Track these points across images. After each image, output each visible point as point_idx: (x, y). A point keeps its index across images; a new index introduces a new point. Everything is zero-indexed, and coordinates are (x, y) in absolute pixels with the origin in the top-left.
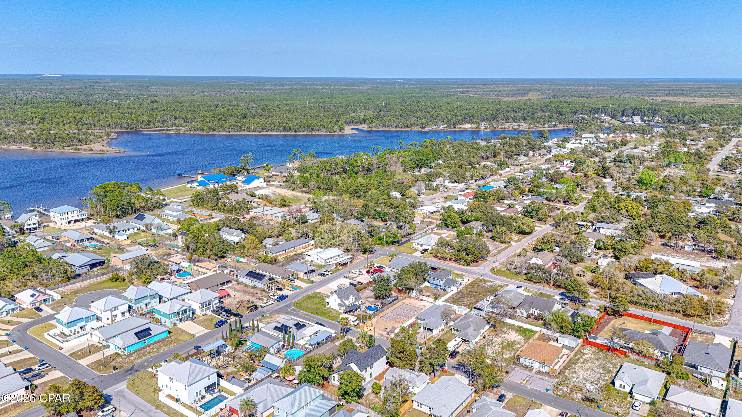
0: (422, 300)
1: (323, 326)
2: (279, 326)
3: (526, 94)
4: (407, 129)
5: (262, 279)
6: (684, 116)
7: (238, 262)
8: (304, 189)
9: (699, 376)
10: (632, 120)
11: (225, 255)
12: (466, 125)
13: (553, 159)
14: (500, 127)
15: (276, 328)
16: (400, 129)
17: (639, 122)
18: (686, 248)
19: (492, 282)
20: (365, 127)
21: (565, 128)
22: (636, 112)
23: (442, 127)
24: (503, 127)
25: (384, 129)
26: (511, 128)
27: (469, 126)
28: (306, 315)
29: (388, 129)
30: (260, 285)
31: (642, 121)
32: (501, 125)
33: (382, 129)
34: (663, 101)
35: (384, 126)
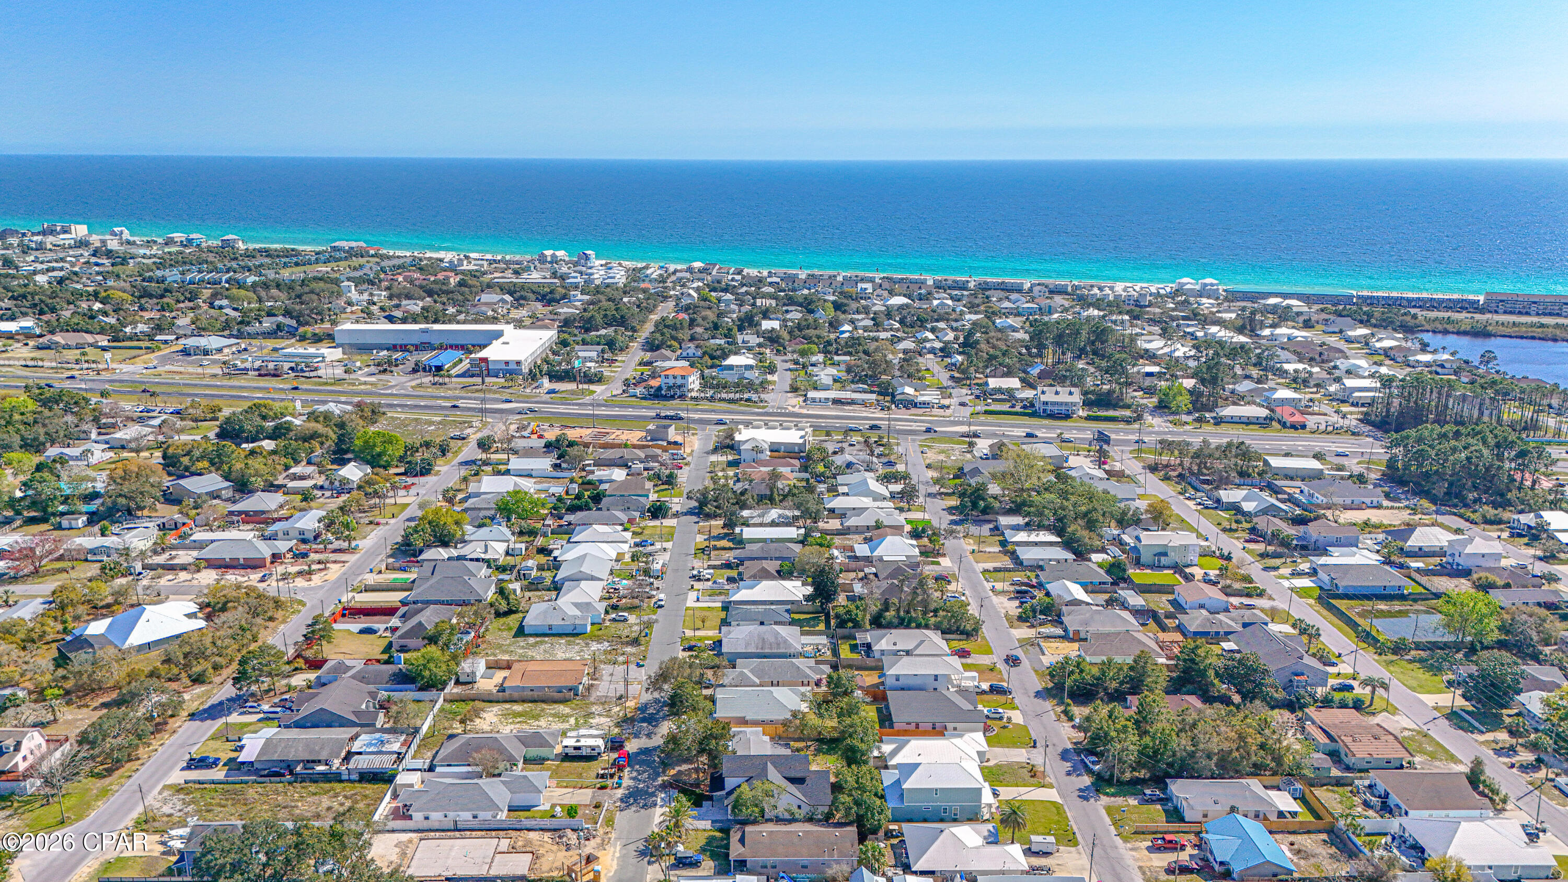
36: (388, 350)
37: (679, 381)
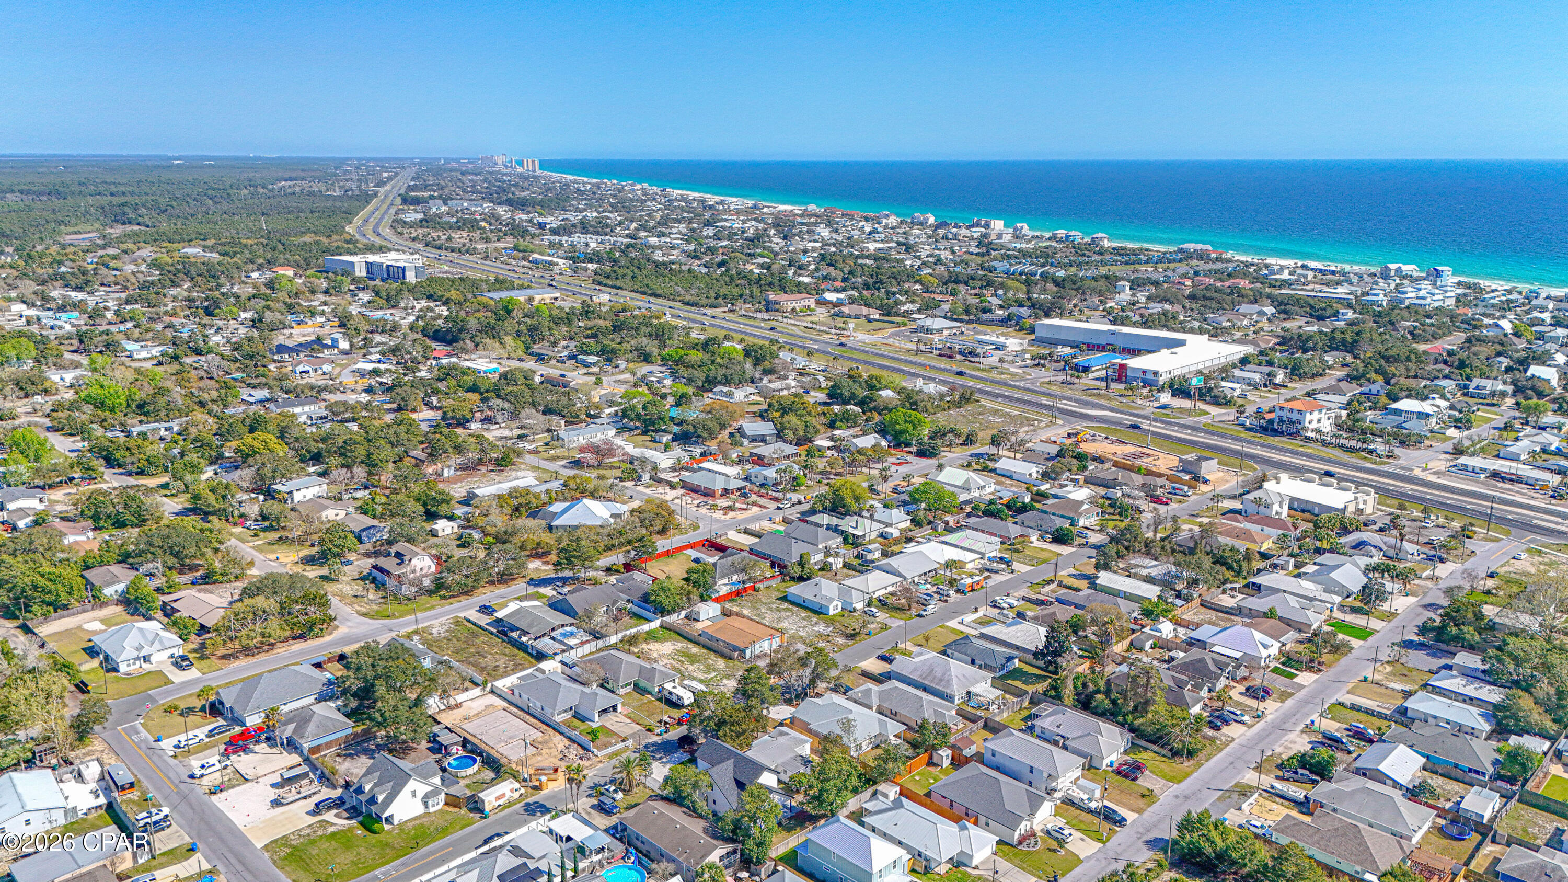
0: (459, 705)
18: (446, 473)
19: (429, 627)
28: (404, 865)
36: (1072, 347)
37: (1295, 416)
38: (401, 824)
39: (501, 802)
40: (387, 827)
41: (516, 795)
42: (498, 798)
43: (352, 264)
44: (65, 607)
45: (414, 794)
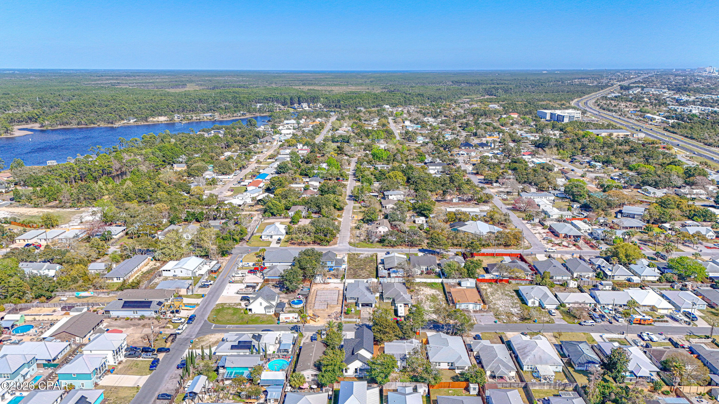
0: (328, 283)
1: (271, 331)
2: (236, 343)
3: (184, 85)
4: (92, 126)
5: (150, 306)
6: (339, 101)
7: (79, 297)
8: (50, 204)
9: (558, 283)
10: (302, 106)
11: (53, 294)
12: (160, 118)
13: (286, 144)
14: (194, 118)
15: (233, 347)
16: (84, 126)
17: (307, 108)
18: (454, 201)
19: (362, 254)
20: (36, 126)
21: (253, 116)
22: (301, 99)
23: (132, 121)
24: (198, 118)
25: (63, 127)
26: (205, 119)
27: (162, 119)
28: (237, 327)
29: (68, 127)
30: (148, 313)
31: (309, 107)
32: (196, 116)
33: (59, 127)
34: (309, 90)
35: (63, 124)
38: (255, 314)
39: (288, 321)
40: (250, 313)
41: (296, 320)
42: (286, 318)
43: (546, 113)
44: (275, 216)
45: (261, 304)
